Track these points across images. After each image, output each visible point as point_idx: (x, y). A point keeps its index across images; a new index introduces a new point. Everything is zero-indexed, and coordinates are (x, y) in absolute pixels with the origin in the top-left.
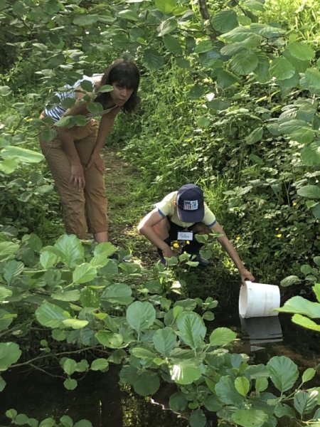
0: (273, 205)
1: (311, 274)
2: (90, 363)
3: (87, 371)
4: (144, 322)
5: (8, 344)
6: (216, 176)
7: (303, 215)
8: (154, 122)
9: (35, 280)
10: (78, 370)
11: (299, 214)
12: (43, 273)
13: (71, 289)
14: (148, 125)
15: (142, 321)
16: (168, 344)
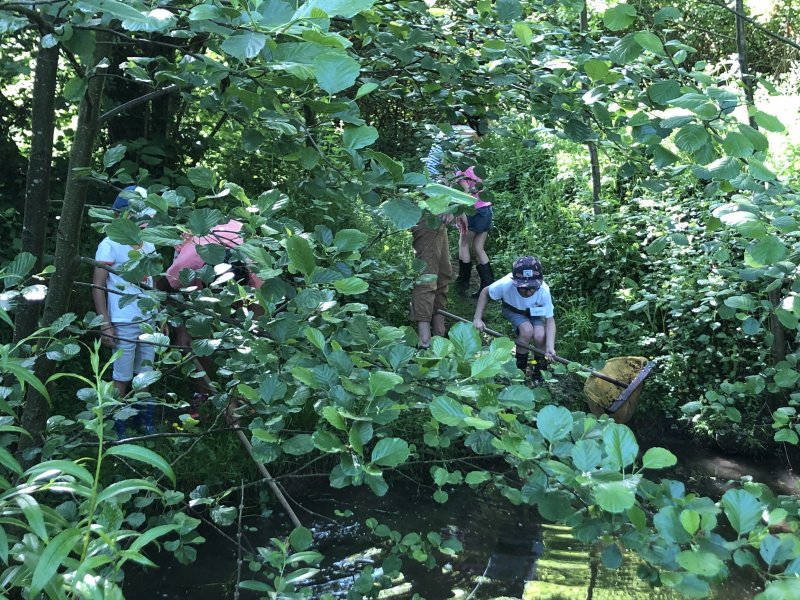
0: (648, 332)
1: (717, 401)
2: (464, 476)
3: (461, 483)
4: (558, 430)
5: (395, 440)
6: (585, 297)
7: (679, 345)
8: (520, 239)
9: (427, 369)
10: (449, 482)
11: (675, 344)
12: (438, 360)
13: (468, 383)
14: (515, 242)
15: (556, 429)
16: (590, 460)
